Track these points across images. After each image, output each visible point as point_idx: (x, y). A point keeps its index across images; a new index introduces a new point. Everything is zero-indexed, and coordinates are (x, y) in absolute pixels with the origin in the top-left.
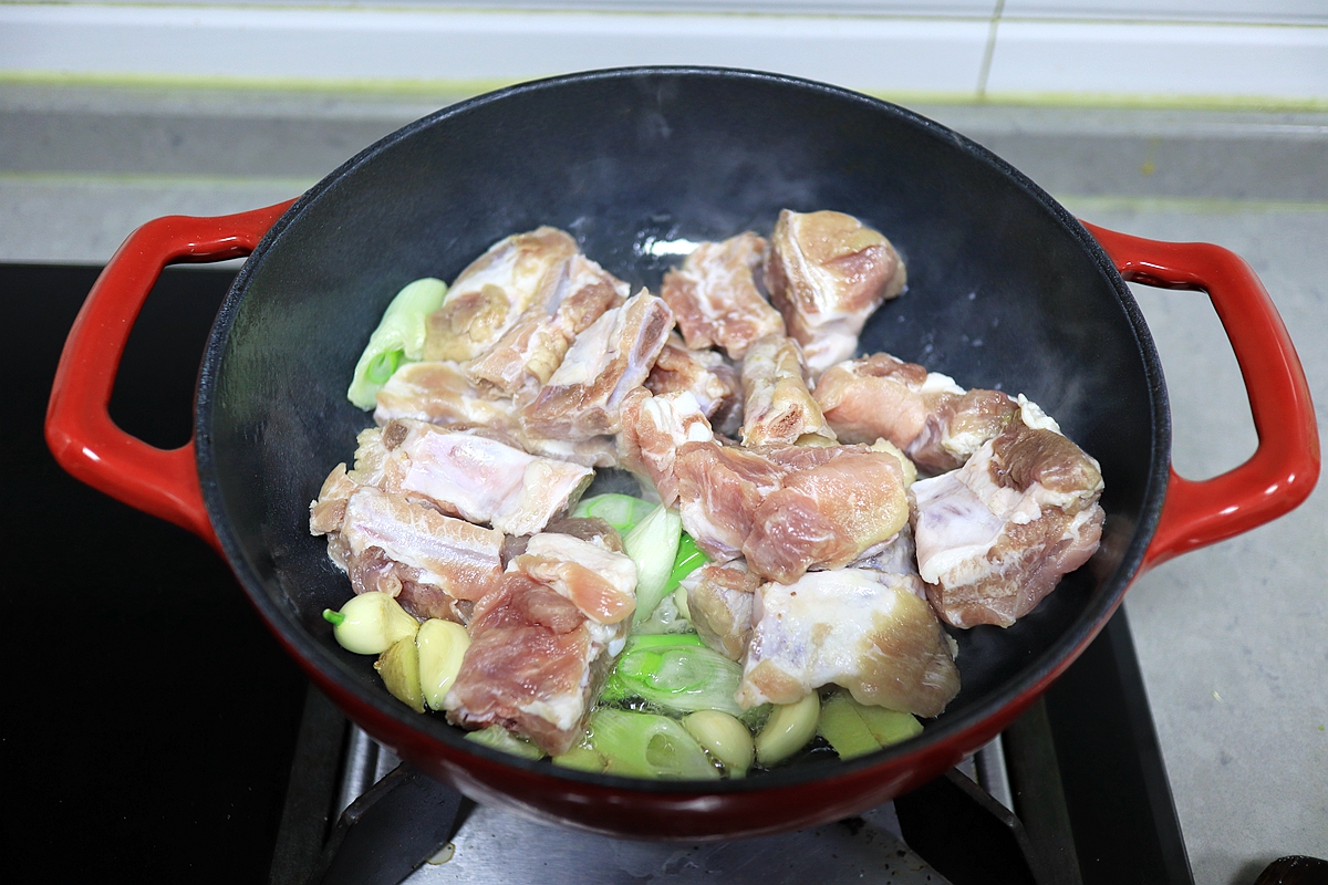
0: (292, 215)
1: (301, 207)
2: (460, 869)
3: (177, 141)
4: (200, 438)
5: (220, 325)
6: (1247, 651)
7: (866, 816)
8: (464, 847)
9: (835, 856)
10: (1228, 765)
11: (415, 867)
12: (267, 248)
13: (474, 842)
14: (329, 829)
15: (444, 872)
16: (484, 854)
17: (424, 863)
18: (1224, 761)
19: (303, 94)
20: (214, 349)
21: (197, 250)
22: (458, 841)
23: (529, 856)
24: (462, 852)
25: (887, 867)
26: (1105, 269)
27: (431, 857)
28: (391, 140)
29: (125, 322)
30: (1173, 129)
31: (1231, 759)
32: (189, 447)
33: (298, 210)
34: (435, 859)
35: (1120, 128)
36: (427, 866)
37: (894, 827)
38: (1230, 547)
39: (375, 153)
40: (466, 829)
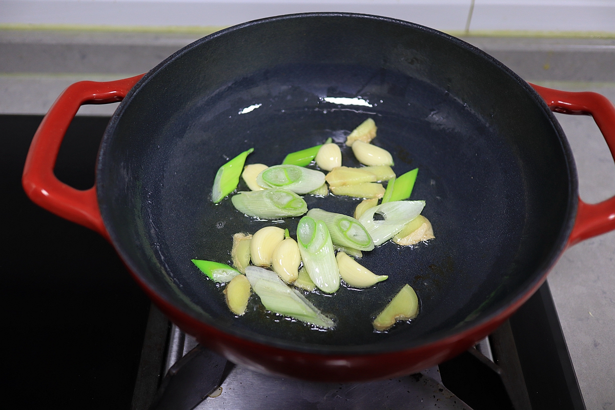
0: (143, 81)
1: (148, 77)
2: (225, 399)
3: (83, 57)
4: (98, 185)
5: (109, 132)
6: (604, 293)
7: (423, 372)
8: (227, 389)
9: (408, 392)
10: (597, 347)
11: (204, 399)
12: (132, 96)
13: (232, 386)
14: (160, 380)
15: (217, 401)
16: (237, 392)
17: (207, 396)
18: (596, 345)
19: (144, 34)
20: (106, 143)
21: (97, 97)
22: (223, 386)
23: (259, 393)
24: (226, 391)
25: (434, 397)
26: (541, 104)
27: (211, 393)
28: (191, 47)
29: (62, 130)
30: (559, 48)
31: (599, 344)
32: (93, 189)
33: (146, 79)
34: (213, 395)
35: (533, 47)
36: (209, 398)
37: (438, 377)
38: (593, 243)
39: (183, 52)
40: (227, 380)
